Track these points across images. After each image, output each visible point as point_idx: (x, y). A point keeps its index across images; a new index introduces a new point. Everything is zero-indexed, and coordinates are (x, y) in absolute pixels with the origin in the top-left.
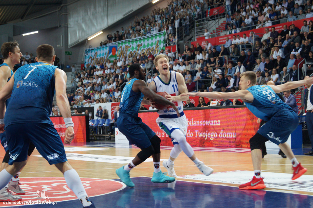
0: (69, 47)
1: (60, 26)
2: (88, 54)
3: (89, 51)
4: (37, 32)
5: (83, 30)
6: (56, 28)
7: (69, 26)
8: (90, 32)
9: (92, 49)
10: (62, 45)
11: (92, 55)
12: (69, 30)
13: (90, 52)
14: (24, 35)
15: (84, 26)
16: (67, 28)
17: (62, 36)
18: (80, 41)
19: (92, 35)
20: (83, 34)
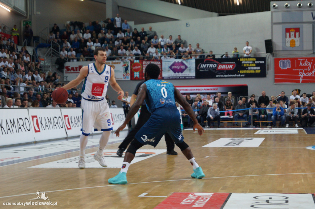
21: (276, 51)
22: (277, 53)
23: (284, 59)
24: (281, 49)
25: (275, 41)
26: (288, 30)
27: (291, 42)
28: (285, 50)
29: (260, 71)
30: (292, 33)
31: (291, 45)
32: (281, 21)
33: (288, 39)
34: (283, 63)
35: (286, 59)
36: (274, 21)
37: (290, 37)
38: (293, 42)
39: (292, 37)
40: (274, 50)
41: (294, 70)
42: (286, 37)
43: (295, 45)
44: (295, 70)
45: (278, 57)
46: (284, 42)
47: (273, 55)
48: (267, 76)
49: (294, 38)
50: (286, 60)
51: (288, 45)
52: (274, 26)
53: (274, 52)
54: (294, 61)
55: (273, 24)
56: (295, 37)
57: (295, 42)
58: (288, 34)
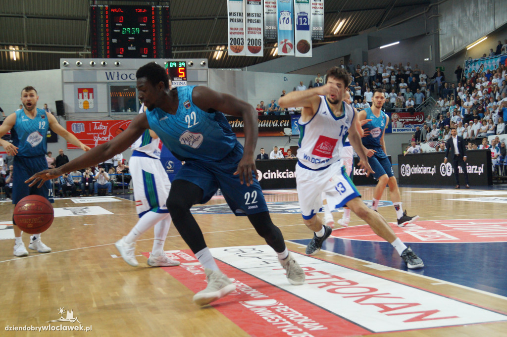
0: (441, 61)
1: (428, 33)
2: (470, 67)
3: (471, 63)
4: (398, 43)
5: (460, 37)
6: (423, 36)
7: (440, 33)
8: (469, 38)
9: (476, 61)
10: (431, 59)
11: (475, 68)
12: (441, 37)
13: (473, 64)
14: (381, 48)
15: (461, 31)
16: (437, 35)
17: (431, 46)
18: (456, 52)
19: (473, 42)
20: (460, 42)
21: (68, 113)
22: (70, 115)
23: (77, 122)
24: (74, 112)
25: (66, 102)
26: (80, 91)
27: (84, 104)
28: (78, 112)
29: (50, 135)
30: (86, 94)
31: (84, 107)
32: (72, 81)
33: (81, 100)
34: (77, 126)
35: (80, 122)
36: (65, 80)
37: (83, 98)
38: (86, 104)
39: (86, 98)
40: (66, 112)
41: (88, 134)
42: (79, 98)
43: (88, 107)
44: (90, 134)
45: (70, 120)
46: (77, 104)
47: (65, 118)
48: (59, 140)
49: (87, 100)
50: (79, 124)
51: (81, 106)
52: (66, 86)
53: (66, 115)
54: (88, 124)
55: (64, 83)
56: (89, 98)
57: (88, 103)
58: (80, 95)
